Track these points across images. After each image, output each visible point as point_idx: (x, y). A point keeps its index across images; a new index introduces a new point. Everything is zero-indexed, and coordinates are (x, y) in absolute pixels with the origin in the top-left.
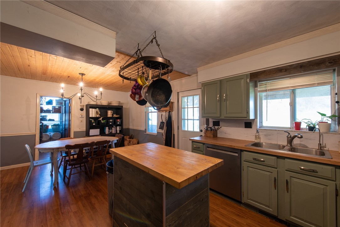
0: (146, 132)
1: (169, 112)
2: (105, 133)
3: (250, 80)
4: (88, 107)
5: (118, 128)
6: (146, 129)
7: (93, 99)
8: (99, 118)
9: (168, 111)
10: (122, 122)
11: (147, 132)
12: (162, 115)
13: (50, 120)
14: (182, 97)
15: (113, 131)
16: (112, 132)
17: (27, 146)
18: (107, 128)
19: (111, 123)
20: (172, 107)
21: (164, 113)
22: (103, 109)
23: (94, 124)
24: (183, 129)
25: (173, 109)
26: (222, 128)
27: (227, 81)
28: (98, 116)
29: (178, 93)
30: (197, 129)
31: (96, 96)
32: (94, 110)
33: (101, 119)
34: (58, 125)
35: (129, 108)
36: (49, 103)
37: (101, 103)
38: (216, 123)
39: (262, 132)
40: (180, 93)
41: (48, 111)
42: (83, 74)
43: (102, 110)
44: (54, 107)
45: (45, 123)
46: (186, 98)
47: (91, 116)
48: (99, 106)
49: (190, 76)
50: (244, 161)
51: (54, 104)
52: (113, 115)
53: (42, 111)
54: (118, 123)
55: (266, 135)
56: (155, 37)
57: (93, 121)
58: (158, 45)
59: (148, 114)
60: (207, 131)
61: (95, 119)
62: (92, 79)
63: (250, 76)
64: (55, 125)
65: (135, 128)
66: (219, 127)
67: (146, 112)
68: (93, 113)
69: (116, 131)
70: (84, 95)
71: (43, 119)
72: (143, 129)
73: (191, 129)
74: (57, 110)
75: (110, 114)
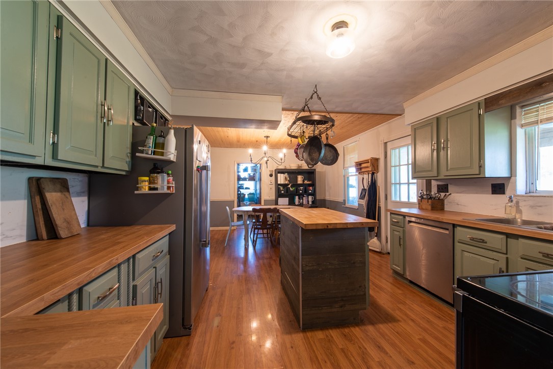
0: (345, 205)
1: (373, 174)
2: (295, 203)
3: (485, 110)
4: (277, 172)
5: (310, 198)
6: (345, 200)
7: (278, 162)
8: (289, 185)
9: (371, 173)
10: (314, 190)
11: (347, 205)
12: (363, 178)
13: (247, 188)
14: (390, 149)
15: (304, 201)
16: (303, 203)
17: (227, 207)
18: (297, 198)
19: (301, 192)
20: (378, 166)
21: (366, 176)
22: (292, 173)
23: (283, 192)
24: (393, 199)
25: (378, 169)
26: (452, 195)
27: (447, 118)
28: (286, 182)
29: (386, 143)
30: (414, 199)
31: (281, 159)
32: (282, 175)
33: (290, 186)
34: (253, 194)
35: (325, 172)
36: (246, 170)
37: (290, 167)
38: (443, 188)
39: (525, 201)
40: (388, 143)
41: (245, 179)
42: (267, 137)
43: (292, 176)
44: (249, 174)
45: (242, 191)
46: (397, 150)
47: (279, 183)
48: (288, 171)
49: (401, 115)
50: (458, 242)
51: (250, 171)
52: (304, 181)
53: (239, 179)
54: (310, 191)
55: (532, 207)
56: (316, 91)
57: (282, 188)
58: (320, 99)
59: (348, 178)
60: (423, 200)
61: (284, 186)
62: (277, 140)
63: (485, 103)
64: (250, 194)
65: (332, 199)
66: (448, 194)
67: (344, 176)
68: (282, 178)
69: (308, 201)
70: (269, 159)
71: (240, 187)
72: (341, 199)
73: (404, 199)
74: (252, 178)
75: (300, 179)
